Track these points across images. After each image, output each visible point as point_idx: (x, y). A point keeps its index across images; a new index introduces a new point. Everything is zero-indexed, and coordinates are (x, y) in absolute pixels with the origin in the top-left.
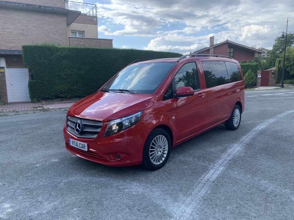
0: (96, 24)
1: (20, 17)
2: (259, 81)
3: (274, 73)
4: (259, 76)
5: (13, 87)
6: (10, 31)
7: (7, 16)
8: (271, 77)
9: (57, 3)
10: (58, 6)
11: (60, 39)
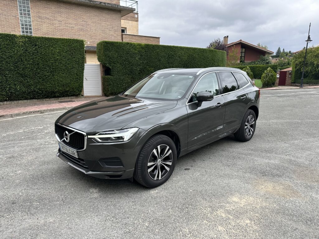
2: (277, 81)
3: (291, 74)
4: (278, 76)
5: (87, 81)
8: (288, 77)
11: (115, 35)
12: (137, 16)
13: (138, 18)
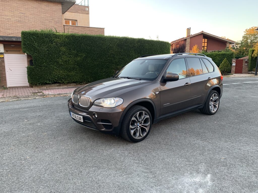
0: (88, 13)
1: (18, 5)
2: (233, 69)
3: (247, 62)
4: (234, 64)
5: (11, 72)
7: (5, 3)
8: (245, 65)
12: (87, 9)
13: (89, 11)
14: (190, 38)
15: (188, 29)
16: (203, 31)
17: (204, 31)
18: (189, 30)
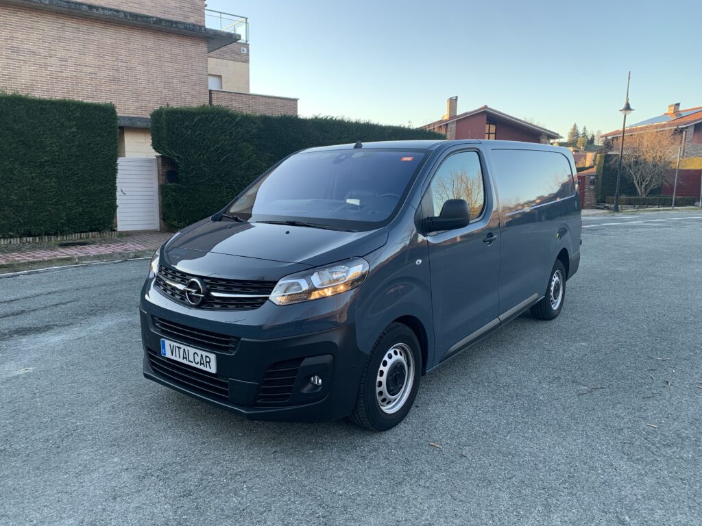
0: (247, 61)
1: (114, 41)
3: (594, 182)
5: (124, 197)
6: (91, 70)
7: (86, 37)
8: (589, 189)
9: (190, 14)
10: (192, 20)
11: (194, 93)
13: (248, 55)
14: (457, 121)
15: (451, 99)
16: (486, 107)
17: (489, 106)
18: (453, 102)
